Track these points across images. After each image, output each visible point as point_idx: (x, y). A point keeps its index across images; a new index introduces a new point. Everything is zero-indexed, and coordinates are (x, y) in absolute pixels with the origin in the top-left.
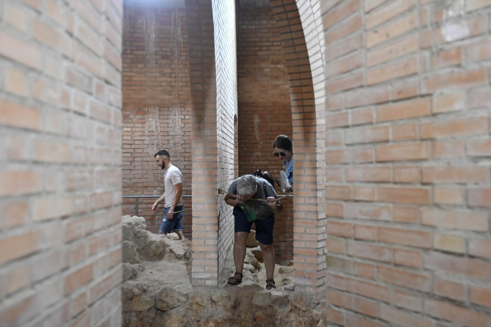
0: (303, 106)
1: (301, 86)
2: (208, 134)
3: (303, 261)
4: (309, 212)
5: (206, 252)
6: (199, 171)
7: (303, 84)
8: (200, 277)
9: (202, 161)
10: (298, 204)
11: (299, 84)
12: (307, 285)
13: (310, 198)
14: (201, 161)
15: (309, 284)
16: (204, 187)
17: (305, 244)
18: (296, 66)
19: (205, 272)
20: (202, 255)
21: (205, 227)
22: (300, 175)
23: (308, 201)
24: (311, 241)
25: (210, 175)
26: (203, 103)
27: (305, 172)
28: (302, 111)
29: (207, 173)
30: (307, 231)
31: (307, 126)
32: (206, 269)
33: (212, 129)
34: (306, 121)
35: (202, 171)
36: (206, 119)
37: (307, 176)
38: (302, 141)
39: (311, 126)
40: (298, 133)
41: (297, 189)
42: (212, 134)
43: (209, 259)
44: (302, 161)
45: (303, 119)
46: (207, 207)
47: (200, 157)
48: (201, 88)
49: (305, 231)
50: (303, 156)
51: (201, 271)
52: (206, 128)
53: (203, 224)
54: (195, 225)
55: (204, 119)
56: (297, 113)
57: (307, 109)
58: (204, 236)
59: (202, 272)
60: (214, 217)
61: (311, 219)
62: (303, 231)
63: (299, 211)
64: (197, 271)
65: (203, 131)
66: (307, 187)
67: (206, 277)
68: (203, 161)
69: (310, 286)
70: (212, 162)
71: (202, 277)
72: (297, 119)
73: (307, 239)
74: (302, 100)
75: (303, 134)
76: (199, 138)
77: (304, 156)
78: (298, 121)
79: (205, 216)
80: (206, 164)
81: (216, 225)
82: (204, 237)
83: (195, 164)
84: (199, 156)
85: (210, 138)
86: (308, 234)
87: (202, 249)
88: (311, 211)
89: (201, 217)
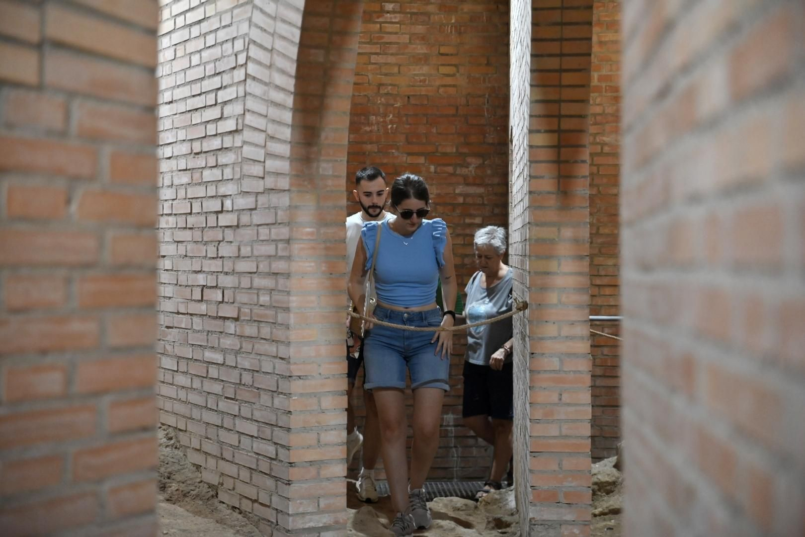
0: (560, 117)
1: (561, 71)
2: (326, 173)
3: (556, 467)
4: (569, 355)
5: (322, 461)
6: (307, 264)
7: (564, 67)
8: (307, 526)
9: (311, 238)
10: (542, 339)
11: (557, 67)
12: (566, 521)
13: (572, 324)
14: (311, 240)
15: (569, 517)
16: (318, 304)
17: (560, 427)
18: (556, 24)
19: (320, 512)
20: (313, 471)
21: (319, 402)
22: (548, 273)
23: (566, 331)
24: (574, 421)
25: (331, 274)
26: (322, 97)
27: (559, 265)
28: (556, 128)
29: (323, 268)
30: (563, 399)
31: (567, 162)
32: (323, 503)
33: (336, 161)
34: (563, 150)
35: (313, 264)
36: (323, 135)
37: (565, 274)
38: (554, 196)
39: (576, 162)
40: (542, 177)
41: (540, 305)
42: (336, 174)
43: (328, 479)
44: (552, 242)
45: (557, 147)
46: (323, 350)
47: (308, 230)
48: (321, 59)
49: (560, 399)
50: (555, 229)
51: (310, 509)
52: (322, 158)
53: (315, 395)
54: (296, 398)
55: (319, 136)
56: (543, 131)
57: (566, 124)
58: (318, 423)
59: (312, 513)
60: (341, 374)
61: (575, 372)
62: (555, 398)
63: (543, 354)
64: (301, 510)
65: (315, 165)
66: (564, 299)
67: (321, 525)
68: (314, 238)
69: (573, 523)
70: (336, 241)
71: (312, 524)
72: (540, 144)
73: (563, 417)
74: (559, 102)
75: (556, 181)
76: (306, 183)
77: (559, 230)
78: (543, 150)
79: (320, 374)
80: (323, 246)
81: (345, 395)
82: (317, 425)
83: (296, 246)
84: (306, 227)
85: (330, 182)
86: (569, 405)
87: (312, 455)
88: (574, 354)
89: (310, 376)
